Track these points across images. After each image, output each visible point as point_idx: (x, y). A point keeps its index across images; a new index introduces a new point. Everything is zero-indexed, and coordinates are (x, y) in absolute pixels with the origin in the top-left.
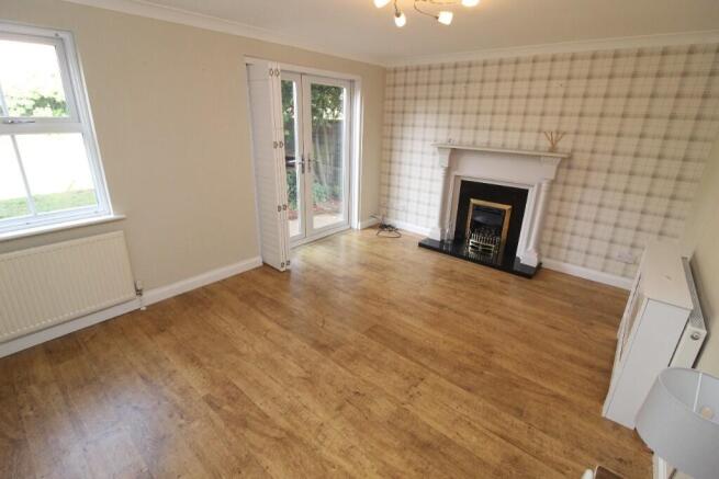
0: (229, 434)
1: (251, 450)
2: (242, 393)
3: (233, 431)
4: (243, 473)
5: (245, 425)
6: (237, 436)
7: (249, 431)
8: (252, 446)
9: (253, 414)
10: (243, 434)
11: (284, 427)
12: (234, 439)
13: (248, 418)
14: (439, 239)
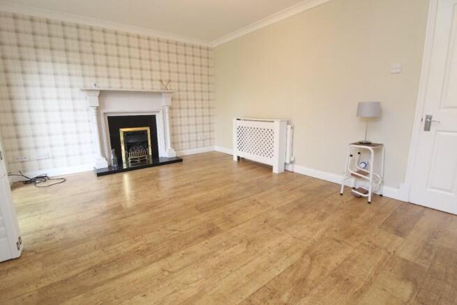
0: (315, 292)
1: (327, 274)
2: (265, 286)
3: (311, 289)
4: (347, 277)
5: (303, 280)
6: (316, 285)
7: (310, 277)
8: (322, 274)
9: (290, 275)
10: (313, 281)
11: (299, 257)
12: (320, 287)
13: (296, 279)
14: (107, 166)
